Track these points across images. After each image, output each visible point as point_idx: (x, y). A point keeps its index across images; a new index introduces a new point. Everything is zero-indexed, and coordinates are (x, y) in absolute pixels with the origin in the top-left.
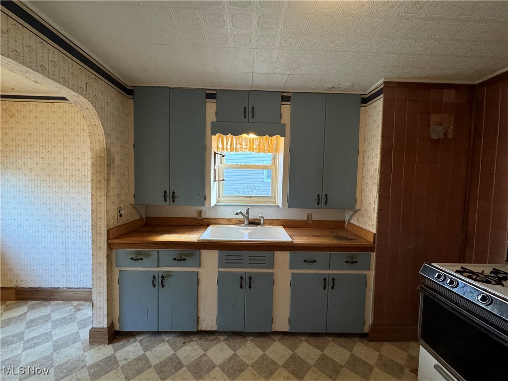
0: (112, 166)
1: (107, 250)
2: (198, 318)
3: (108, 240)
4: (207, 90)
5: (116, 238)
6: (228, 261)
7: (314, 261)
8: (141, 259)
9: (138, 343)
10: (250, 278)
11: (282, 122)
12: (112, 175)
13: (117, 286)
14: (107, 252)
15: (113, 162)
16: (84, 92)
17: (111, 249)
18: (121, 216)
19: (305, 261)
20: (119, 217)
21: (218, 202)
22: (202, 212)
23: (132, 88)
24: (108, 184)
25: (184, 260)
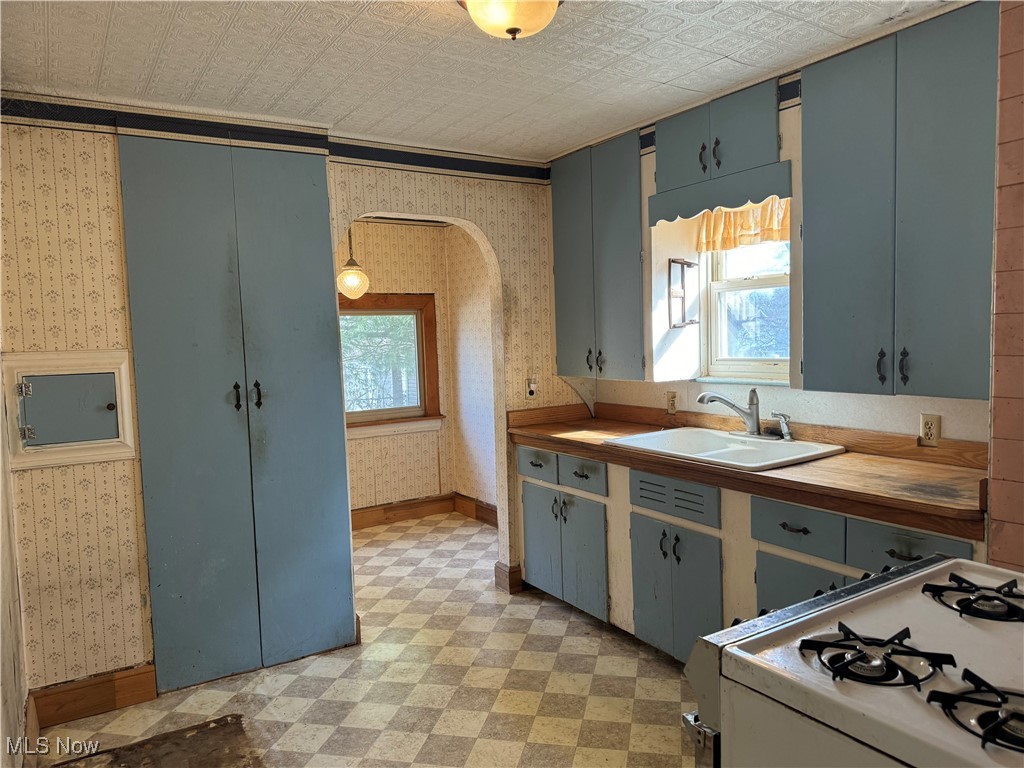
0: (513, 312)
1: (508, 443)
2: (609, 597)
3: (508, 428)
4: (641, 129)
5: (520, 427)
6: (644, 493)
7: (805, 531)
8: (541, 466)
9: (538, 608)
10: (677, 539)
11: (783, 158)
12: (513, 326)
13: (522, 504)
14: (508, 448)
15: (516, 303)
16: (462, 212)
17: (514, 443)
18: (531, 393)
19: (784, 526)
20: (528, 395)
21: (708, 375)
22: (675, 397)
23: (549, 166)
24: (506, 340)
25: (587, 477)
